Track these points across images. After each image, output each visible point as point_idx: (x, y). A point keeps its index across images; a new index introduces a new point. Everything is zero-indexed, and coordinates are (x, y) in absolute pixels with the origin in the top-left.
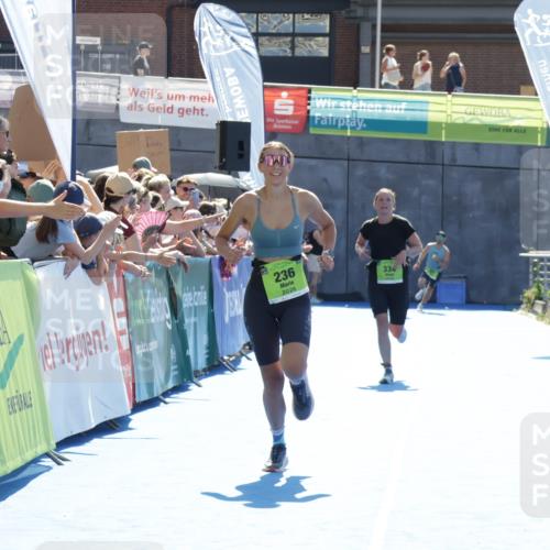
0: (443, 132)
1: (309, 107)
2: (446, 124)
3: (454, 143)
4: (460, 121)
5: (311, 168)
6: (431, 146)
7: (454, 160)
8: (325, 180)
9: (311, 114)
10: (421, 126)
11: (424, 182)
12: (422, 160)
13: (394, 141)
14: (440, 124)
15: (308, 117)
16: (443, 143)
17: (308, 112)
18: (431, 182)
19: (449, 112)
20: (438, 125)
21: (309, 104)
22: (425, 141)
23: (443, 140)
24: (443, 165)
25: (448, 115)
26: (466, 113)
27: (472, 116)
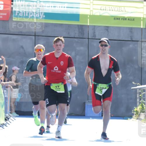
0: (88, 19)
1: (12, 6)
2: (90, 16)
3: (95, 26)
4: (98, 14)
5: (14, 40)
6: (82, 28)
7: (95, 36)
8: (22, 47)
10: (76, 17)
11: (78, 48)
12: (77, 36)
14: (87, 15)
15: (12, 11)
16: (89, 26)
17: (12, 8)
18: (82, 48)
19: (91, 9)
20: (85, 16)
21: (12, 4)
22: (78, 25)
23: (88, 24)
24: (88, 39)
25: (91, 11)
26: (101, 10)
27: (104, 11)
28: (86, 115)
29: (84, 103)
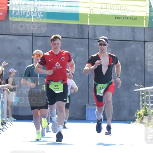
0: (89, 19)
1: (8, 5)
2: (90, 15)
3: (95, 26)
4: (98, 13)
6: (81, 27)
7: (95, 36)
8: (19, 48)
10: (75, 16)
11: (77, 49)
12: (76, 36)
13: (60, 25)
14: (87, 15)
15: (8, 11)
16: (89, 25)
17: (8, 7)
18: (82, 49)
19: (92, 8)
20: (85, 15)
21: (9, 3)
22: (78, 25)
23: (89, 24)
24: (89, 39)
25: (91, 10)
26: (102, 8)
27: (105, 10)
28: (86, 119)
29: (85, 106)
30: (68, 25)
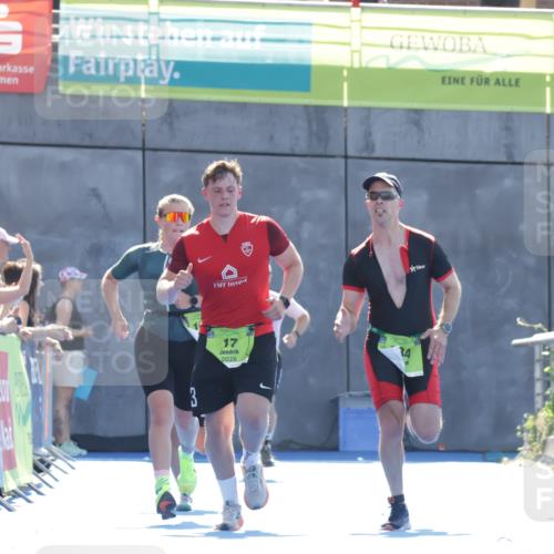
0: (345, 85)
1: (56, 38)
2: (351, 70)
3: (369, 109)
4: (381, 64)
5: (64, 167)
6: (319, 117)
7: (369, 146)
8: (96, 194)
9: (61, 52)
10: (297, 75)
11: (306, 195)
12: (302, 147)
13: (242, 107)
14: (339, 69)
16: (346, 109)
17: (55, 47)
18: (322, 194)
19: (356, 46)
20: (334, 72)
21: (56, 31)
22: (306, 107)
23: (346, 103)
24: (346, 157)
25: (353, 52)
26: (392, 46)
27: (405, 52)
28: (341, 448)
29: (335, 402)
30: (273, 109)
